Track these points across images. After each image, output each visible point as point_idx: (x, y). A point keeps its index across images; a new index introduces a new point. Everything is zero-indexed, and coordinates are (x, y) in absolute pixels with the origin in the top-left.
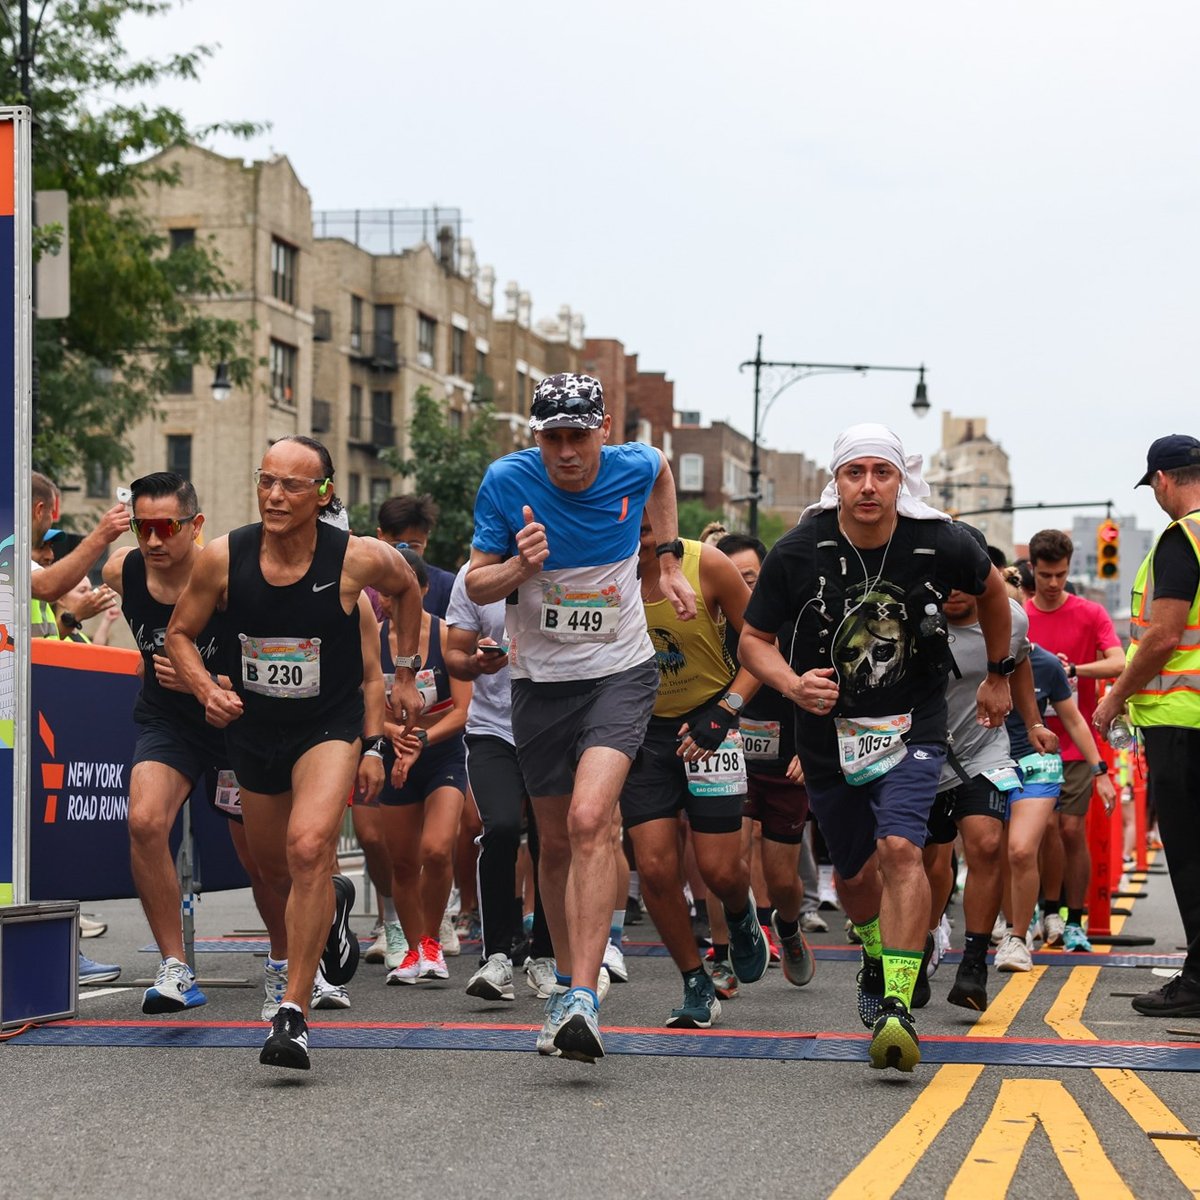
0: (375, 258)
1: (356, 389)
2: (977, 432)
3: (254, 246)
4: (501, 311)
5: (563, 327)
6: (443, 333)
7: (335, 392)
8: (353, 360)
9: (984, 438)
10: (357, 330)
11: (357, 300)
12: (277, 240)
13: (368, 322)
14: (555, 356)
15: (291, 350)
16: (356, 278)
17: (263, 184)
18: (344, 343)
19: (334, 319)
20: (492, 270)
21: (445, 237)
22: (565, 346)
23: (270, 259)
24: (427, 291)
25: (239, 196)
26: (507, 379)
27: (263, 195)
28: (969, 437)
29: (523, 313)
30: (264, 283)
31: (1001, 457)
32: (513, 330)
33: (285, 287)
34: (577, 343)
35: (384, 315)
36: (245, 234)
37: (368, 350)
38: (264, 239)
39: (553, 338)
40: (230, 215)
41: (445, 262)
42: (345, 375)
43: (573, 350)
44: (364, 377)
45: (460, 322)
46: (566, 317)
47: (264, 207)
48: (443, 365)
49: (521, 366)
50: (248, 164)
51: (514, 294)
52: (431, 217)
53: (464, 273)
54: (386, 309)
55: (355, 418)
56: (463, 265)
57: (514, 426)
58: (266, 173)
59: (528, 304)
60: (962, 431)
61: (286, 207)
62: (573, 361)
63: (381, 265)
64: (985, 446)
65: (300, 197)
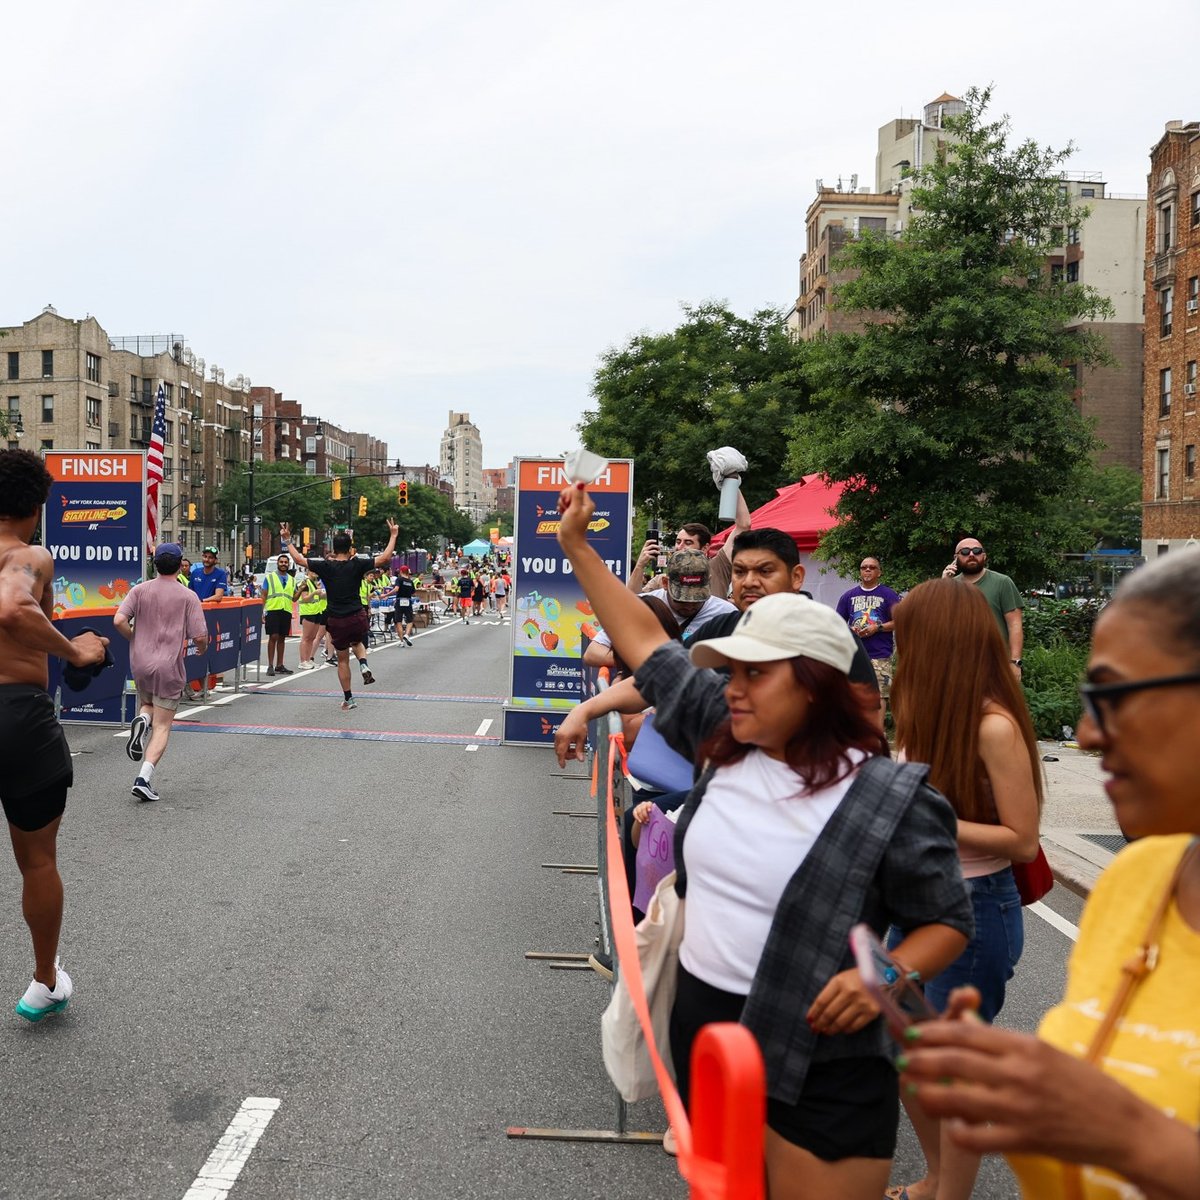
0: (143, 358)
1: (134, 416)
2: (465, 420)
3: (78, 357)
4: (208, 377)
5: (240, 384)
6: (176, 389)
7: (124, 418)
8: (132, 403)
9: (468, 423)
10: (134, 391)
11: (134, 377)
12: (89, 354)
13: (140, 387)
14: (236, 396)
15: (98, 402)
16: (133, 367)
17: (82, 330)
18: (128, 397)
19: (121, 386)
20: (203, 360)
21: (177, 347)
22: (240, 393)
23: (85, 363)
24: (167, 372)
25: (71, 336)
26: (212, 408)
27: (82, 335)
28: (461, 422)
29: (219, 378)
30: (83, 372)
31: (476, 432)
32: (214, 387)
33: (94, 375)
34: (246, 390)
35: (147, 383)
36: (74, 352)
37: (140, 399)
38: (83, 354)
39: (235, 389)
40: (67, 344)
41: (177, 360)
42: (128, 410)
43: (245, 394)
44: (137, 411)
45: (186, 385)
46: (241, 379)
47: (82, 340)
48: (176, 404)
49: (219, 402)
50: (75, 322)
51: (214, 370)
52: (170, 339)
53: (186, 362)
54: (148, 381)
55: (134, 430)
56: (185, 359)
57: (216, 429)
58: (83, 325)
59: (223, 374)
60: (458, 419)
61: (94, 340)
62: (245, 398)
63: (145, 361)
64: (468, 426)
65: (101, 333)
